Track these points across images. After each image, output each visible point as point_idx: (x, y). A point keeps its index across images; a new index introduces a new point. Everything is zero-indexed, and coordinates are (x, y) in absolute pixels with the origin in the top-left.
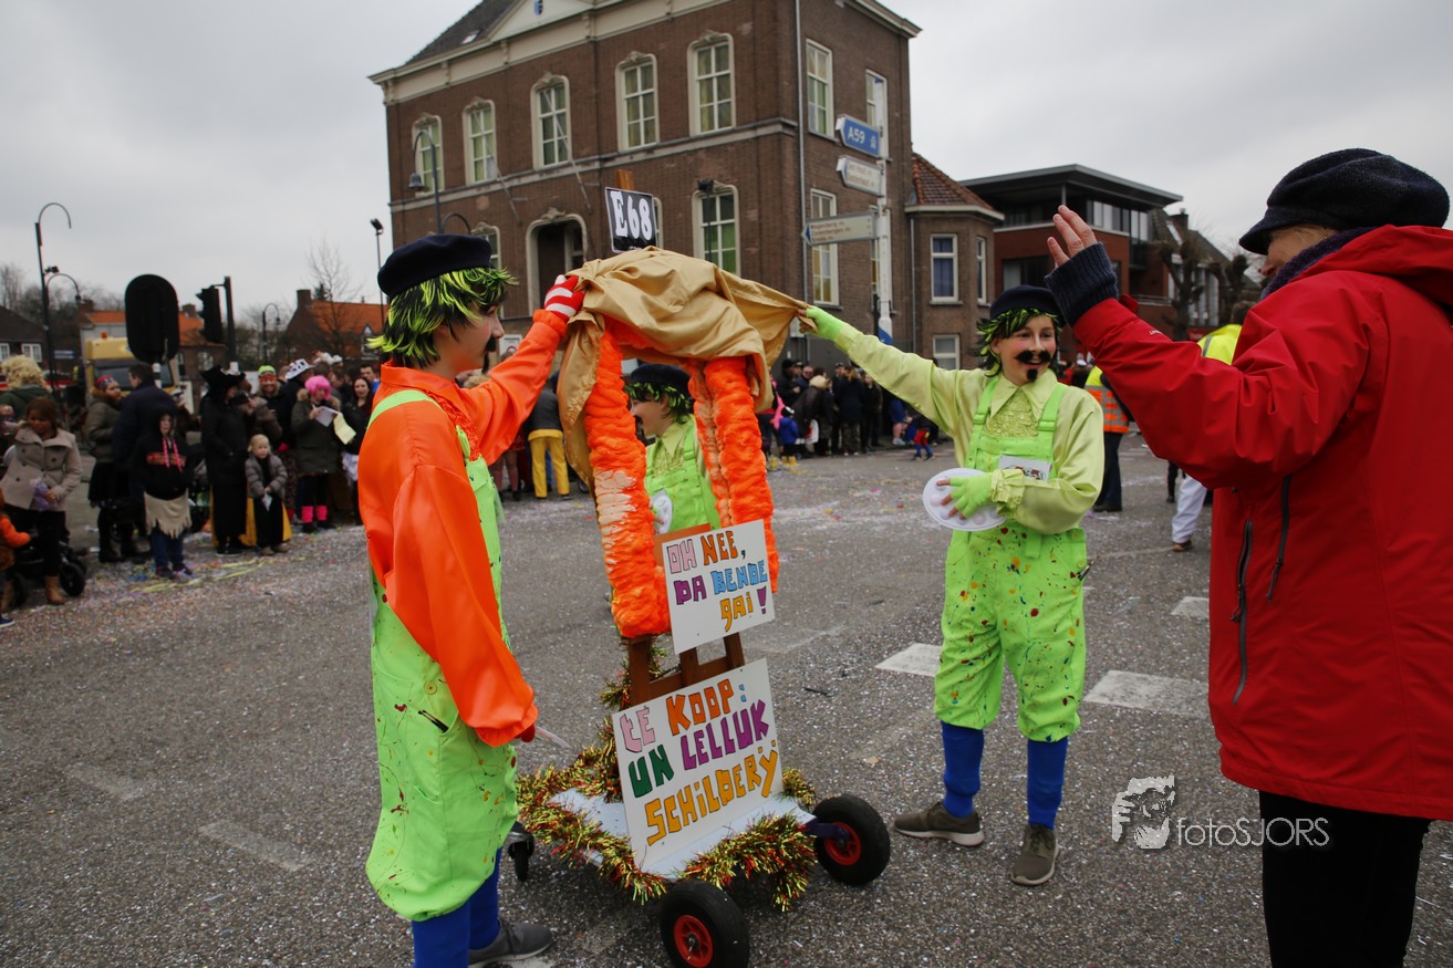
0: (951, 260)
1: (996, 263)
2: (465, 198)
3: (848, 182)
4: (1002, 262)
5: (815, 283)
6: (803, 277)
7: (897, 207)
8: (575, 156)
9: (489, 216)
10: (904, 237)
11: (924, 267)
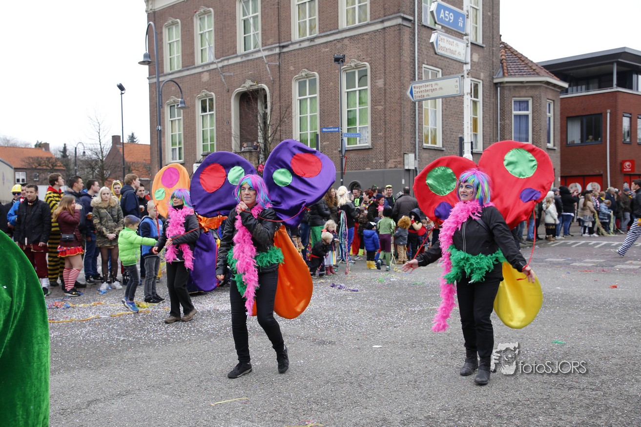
0: (527, 116)
1: (561, 119)
2: (194, 74)
3: (439, 51)
4: (567, 118)
5: (424, 131)
6: (415, 127)
7: (488, 79)
8: (264, 44)
9: (208, 86)
10: (493, 100)
11: (507, 121)
